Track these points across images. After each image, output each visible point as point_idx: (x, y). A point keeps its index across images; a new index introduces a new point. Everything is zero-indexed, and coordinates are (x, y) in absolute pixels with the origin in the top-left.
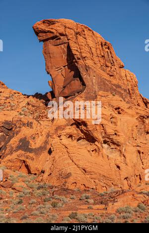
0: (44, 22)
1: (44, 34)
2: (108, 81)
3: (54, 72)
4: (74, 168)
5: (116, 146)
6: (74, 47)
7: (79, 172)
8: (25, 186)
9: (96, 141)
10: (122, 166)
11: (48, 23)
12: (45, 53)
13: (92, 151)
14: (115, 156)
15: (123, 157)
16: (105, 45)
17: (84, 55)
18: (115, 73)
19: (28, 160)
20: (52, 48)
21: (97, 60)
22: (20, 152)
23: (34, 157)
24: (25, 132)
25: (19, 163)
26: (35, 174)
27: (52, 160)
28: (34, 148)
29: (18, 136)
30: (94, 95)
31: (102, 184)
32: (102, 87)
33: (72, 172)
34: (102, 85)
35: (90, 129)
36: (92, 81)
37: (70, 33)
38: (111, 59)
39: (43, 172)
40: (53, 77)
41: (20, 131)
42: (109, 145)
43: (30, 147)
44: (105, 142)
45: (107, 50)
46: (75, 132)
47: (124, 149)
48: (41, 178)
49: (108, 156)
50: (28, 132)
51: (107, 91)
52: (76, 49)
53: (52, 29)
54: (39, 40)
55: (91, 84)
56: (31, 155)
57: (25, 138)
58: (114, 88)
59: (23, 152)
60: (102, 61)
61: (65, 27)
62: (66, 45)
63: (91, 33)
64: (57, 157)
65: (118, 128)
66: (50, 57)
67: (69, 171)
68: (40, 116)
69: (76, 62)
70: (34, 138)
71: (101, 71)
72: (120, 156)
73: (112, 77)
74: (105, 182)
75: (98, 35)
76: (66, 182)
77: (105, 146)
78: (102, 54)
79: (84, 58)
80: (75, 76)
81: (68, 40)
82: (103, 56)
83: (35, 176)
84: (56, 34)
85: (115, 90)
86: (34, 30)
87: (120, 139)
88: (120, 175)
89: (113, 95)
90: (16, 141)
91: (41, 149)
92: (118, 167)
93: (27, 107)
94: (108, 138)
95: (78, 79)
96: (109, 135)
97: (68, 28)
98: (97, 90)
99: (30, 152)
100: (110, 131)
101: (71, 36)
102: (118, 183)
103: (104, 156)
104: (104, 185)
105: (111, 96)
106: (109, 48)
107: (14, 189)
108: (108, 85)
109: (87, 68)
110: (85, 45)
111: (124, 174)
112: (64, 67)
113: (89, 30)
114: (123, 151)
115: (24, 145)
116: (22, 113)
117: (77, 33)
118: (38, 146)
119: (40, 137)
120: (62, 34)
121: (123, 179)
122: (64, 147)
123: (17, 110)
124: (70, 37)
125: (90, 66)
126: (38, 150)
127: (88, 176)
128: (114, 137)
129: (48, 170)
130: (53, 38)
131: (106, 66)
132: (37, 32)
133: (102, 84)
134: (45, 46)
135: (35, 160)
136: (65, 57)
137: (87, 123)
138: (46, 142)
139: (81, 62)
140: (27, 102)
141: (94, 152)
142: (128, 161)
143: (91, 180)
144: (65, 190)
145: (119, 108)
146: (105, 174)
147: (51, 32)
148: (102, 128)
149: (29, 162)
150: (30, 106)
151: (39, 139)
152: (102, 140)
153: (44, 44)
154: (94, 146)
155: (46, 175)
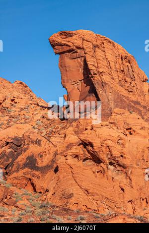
0: (61, 34)
1: (60, 47)
2: (126, 97)
3: (70, 86)
4: (77, 188)
5: (122, 169)
6: (91, 62)
7: (82, 193)
8: (29, 204)
9: (102, 162)
10: (127, 189)
11: (65, 35)
12: (61, 66)
13: (98, 172)
14: (120, 178)
15: (129, 180)
16: (126, 58)
17: (101, 70)
18: (135, 89)
19: (33, 178)
20: (68, 61)
21: (115, 75)
22: (26, 170)
23: (40, 175)
24: (33, 149)
25: (25, 181)
26: (40, 193)
27: (56, 179)
28: (41, 166)
29: (25, 153)
30: (109, 112)
31: (105, 206)
32: (119, 104)
33: (74, 193)
34: (119, 102)
35: (96, 150)
36: (108, 98)
37: (88, 46)
38: (131, 74)
39: (47, 191)
40: (69, 90)
41: (27, 149)
42: (115, 166)
43: (36, 165)
44: (111, 164)
45: (128, 64)
46: (82, 152)
47: (130, 171)
48: (45, 197)
49: (113, 178)
50: (36, 150)
51: (124, 108)
52: (92, 63)
53: (69, 41)
54: (55, 53)
55: (106, 101)
56: (38, 173)
57: (33, 156)
58: (133, 105)
59: (30, 170)
60: (121, 76)
61: (83, 40)
62: (83, 59)
63: (111, 46)
64: (61, 177)
65: (125, 150)
66: (66, 70)
67: (71, 192)
68: (52, 131)
69: (92, 77)
70: (41, 156)
71: (119, 87)
72: (126, 178)
73: (131, 93)
74: (107, 203)
75: (120, 47)
76: (67, 203)
77: (111, 167)
78: (122, 69)
79: (101, 73)
80: (90, 92)
81: (85, 53)
82: (122, 71)
83: (40, 195)
84: (72, 47)
85: (133, 107)
86: (50, 43)
87: (126, 162)
88: (124, 197)
89: (130, 113)
90: (23, 159)
91: (48, 167)
92: (123, 189)
93: (41, 120)
94: (114, 160)
95: (93, 94)
96: (115, 157)
97: (86, 41)
98: (112, 107)
99: (36, 170)
100: (116, 153)
101: (89, 50)
102: (122, 206)
103: (109, 178)
104: (107, 207)
105: (127, 113)
106: (129, 62)
107: (17, 207)
108: (125, 102)
109: (103, 84)
110: (104, 59)
111: (128, 197)
112: (81, 81)
113: (109, 42)
114: (130, 173)
115: (31, 163)
116: (36, 126)
117: (96, 46)
118: (44, 164)
119: (48, 155)
120: (78, 48)
121: (126, 202)
122: (69, 167)
123: (31, 124)
124: (87, 50)
125: (106, 82)
126: (45, 169)
127: (91, 197)
128: (120, 159)
129: (52, 189)
130: (69, 51)
131: (126, 81)
132: (53, 45)
133: (119, 100)
134: (61, 59)
135: (41, 178)
136: (81, 71)
137: (94, 144)
138: (53, 161)
139: (97, 77)
140: (42, 115)
141: (99, 173)
142: (133, 183)
143: (93, 201)
144: (66, 210)
145: (130, 129)
146: (108, 197)
147: (67, 45)
148: (108, 150)
149: (35, 180)
150: (45, 120)
151: (46, 158)
152: (108, 161)
153: (60, 57)
154: (100, 167)
155: (50, 194)
